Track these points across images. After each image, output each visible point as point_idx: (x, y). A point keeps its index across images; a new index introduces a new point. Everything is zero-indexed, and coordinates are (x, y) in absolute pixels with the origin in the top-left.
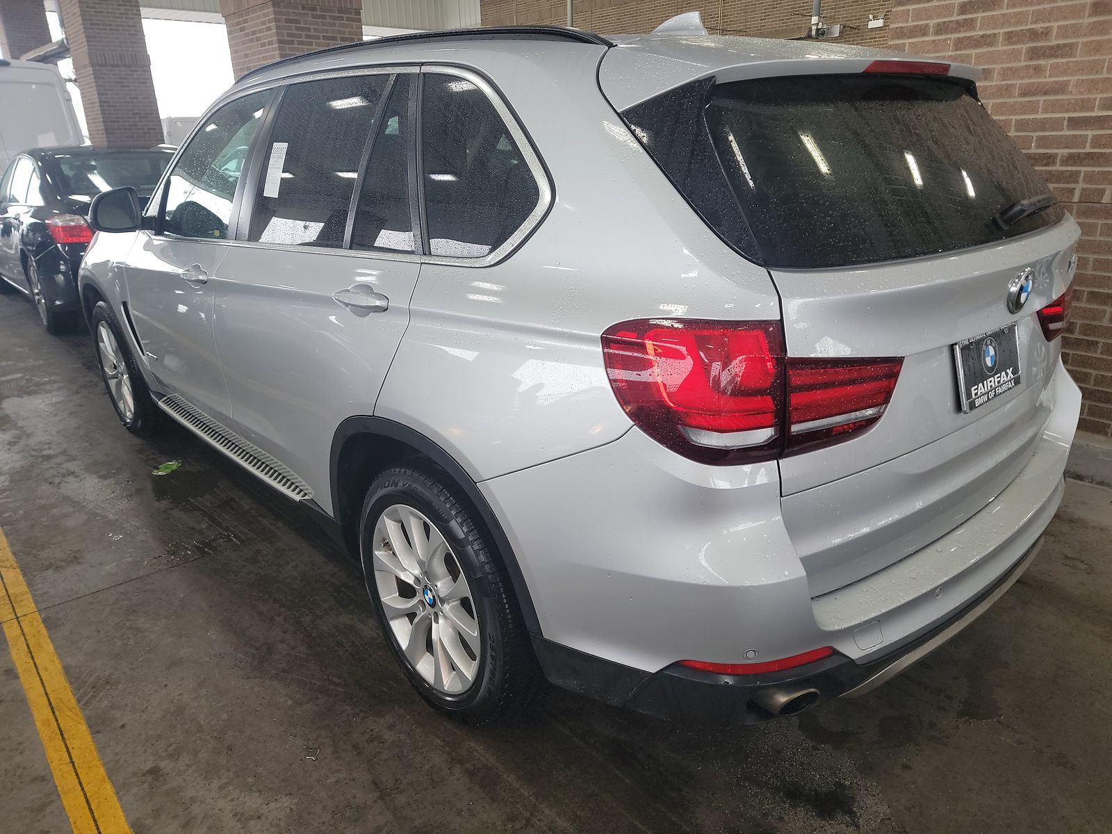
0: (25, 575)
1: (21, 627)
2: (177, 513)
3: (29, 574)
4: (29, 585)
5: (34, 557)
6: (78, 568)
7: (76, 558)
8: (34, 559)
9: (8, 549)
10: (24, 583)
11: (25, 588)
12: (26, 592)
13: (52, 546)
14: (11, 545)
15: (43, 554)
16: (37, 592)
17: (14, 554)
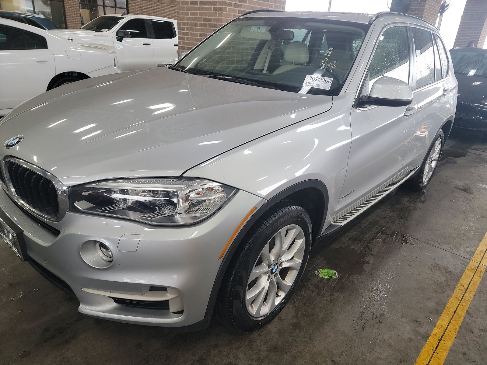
0: (460, 277)
1: (481, 260)
2: (375, 251)
3: (458, 275)
4: (463, 271)
5: (448, 281)
6: (439, 263)
7: (434, 267)
8: (449, 281)
9: (453, 295)
10: (464, 274)
11: (466, 271)
12: (467, 270)
13: (435, 280)
14: (449, 296)
15: (443, 279)
16: (464, 266)
17: (453, 290)
